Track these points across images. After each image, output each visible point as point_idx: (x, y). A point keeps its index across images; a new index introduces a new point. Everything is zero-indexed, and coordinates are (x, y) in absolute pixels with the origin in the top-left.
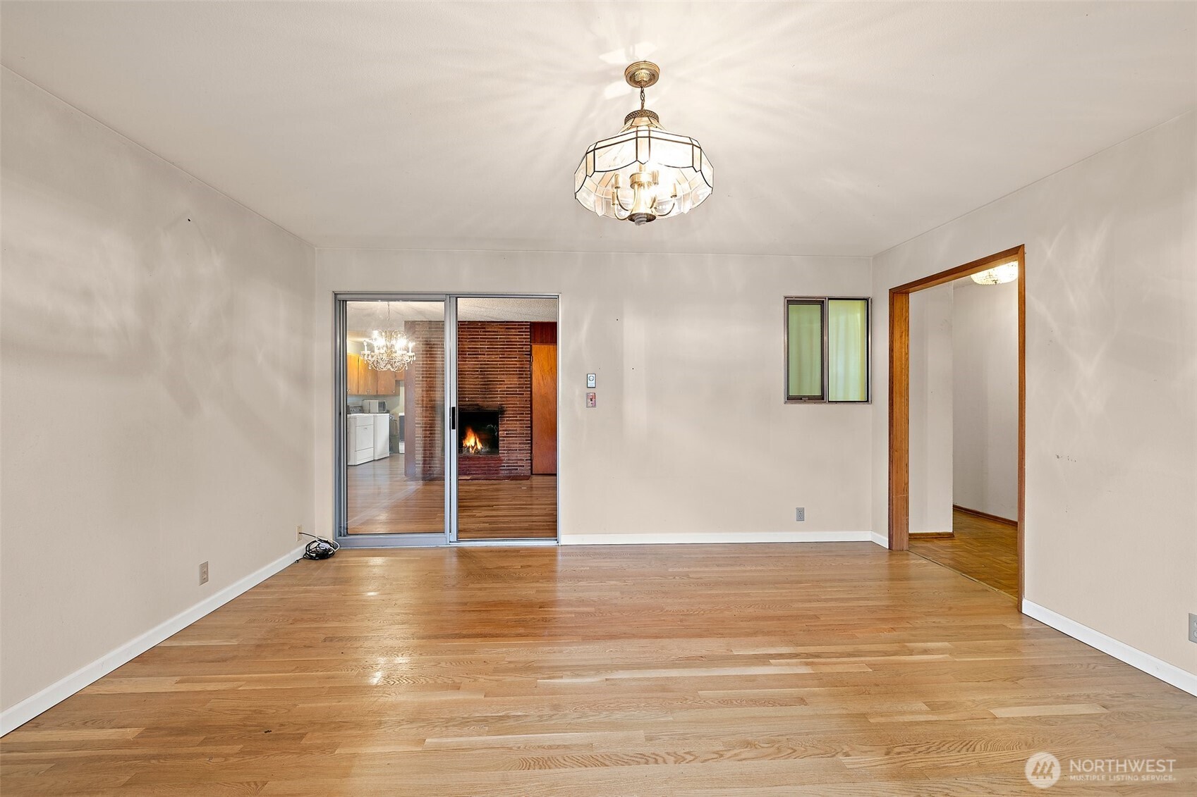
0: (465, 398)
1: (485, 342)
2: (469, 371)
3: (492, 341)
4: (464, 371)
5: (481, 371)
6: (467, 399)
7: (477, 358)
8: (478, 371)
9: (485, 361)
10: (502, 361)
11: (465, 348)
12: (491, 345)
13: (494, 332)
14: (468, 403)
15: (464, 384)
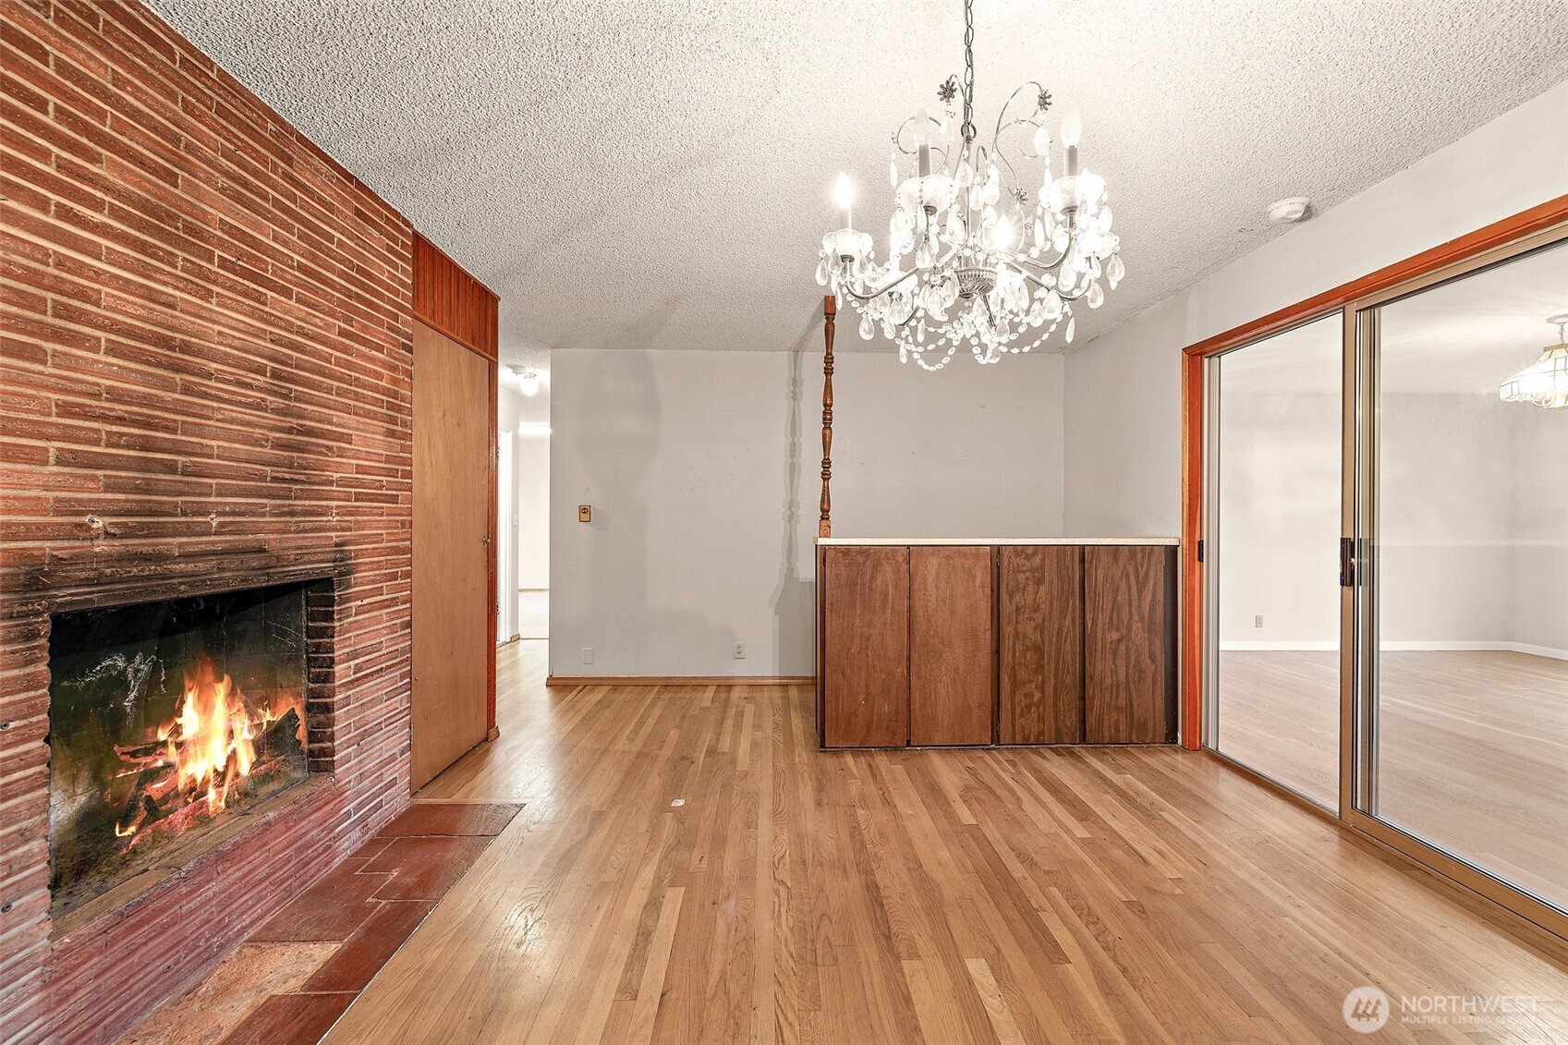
0: (202, 510)
1: (290, 229)
2: (223, 359)
3: (315, 241)
4: (199, 353)
5: (276, 375)
6: (215, 521)
7: (260, 299)
8: (260, 370)
9: (289, 327)
10: (345, 350)
11: (204, 217)
12: (314, 259)
13: (321, 201)
14: (220, 541)
15: (199, 431)
